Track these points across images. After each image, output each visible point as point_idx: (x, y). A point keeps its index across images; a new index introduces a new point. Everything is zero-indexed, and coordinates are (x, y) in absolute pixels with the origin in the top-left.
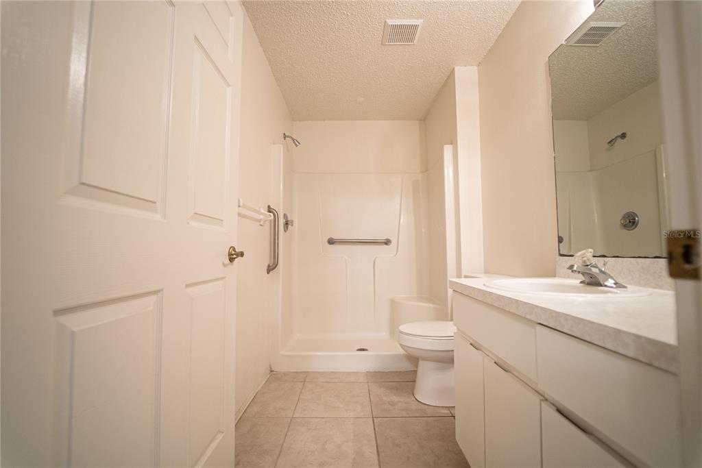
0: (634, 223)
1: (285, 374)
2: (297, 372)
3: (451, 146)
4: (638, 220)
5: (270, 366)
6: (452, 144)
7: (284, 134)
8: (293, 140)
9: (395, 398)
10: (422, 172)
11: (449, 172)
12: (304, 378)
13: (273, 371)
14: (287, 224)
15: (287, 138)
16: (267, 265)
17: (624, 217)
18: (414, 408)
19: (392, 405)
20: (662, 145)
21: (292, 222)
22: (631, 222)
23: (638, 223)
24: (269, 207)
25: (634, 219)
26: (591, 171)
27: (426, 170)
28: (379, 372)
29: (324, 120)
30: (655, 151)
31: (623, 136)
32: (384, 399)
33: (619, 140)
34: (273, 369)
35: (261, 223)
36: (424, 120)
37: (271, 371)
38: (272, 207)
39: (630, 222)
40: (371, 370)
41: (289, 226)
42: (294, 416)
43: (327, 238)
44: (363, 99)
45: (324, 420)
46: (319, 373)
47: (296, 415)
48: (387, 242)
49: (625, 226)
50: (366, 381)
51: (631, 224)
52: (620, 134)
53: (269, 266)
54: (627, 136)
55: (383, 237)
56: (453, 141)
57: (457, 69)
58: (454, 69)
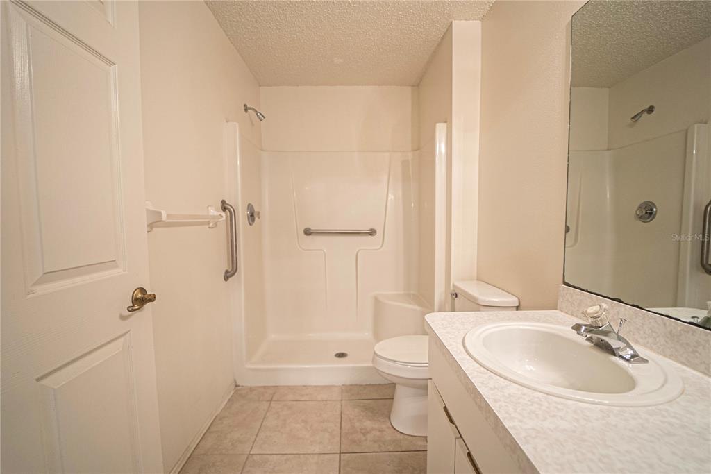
0: (651, 214)
1: (251, 389)
2: (264, 387)
3: (445, 124)
4: (656, 211)
5: (235, 381)
6: (446, 122)
7: (245, 105)
8: (257, 112)
9: (368, 424)
10: (414, 150)
11: (441, 148)
12: (271, 394)
13: (239, 386)
14: (252, 217)
15: (249, 111)
16: (224, 272)
17: (640, 207)
18: (388, 438)
19: (364, 434)
20: (696, 126)
21: (259, 213)
22: (648, 212)
23: (655, 215)
24: (223, 202)
25: (652, 210)
26: (608, 149)
27: (417, 148)
28: (356, 385)
29: (298, 86)
30: (687, 130)
31: (651, 110)
32: (357, 424)
33: (645, 114)
34: (238, 384)
35: (211, 225)
36: (418, 85)
37: (237, 386)
38: (227, 202)
39: (646, 213)
40: (348, 383)
41: (256, 219)
42: (251, 453)
43: (303, 230)
44: (341, 61)
45: (285, 457)
46: (289, 387)
47: (255, 451)
48: (372, 232)
49: (641, 217)
50: (340, 399)
51: (647, 215)
52: (646, 107)
53: (227, 272)
54: (656, 110)
55: (366, 227)
56: (447, 120)
57: (456, 24)
58: (451, 23)
